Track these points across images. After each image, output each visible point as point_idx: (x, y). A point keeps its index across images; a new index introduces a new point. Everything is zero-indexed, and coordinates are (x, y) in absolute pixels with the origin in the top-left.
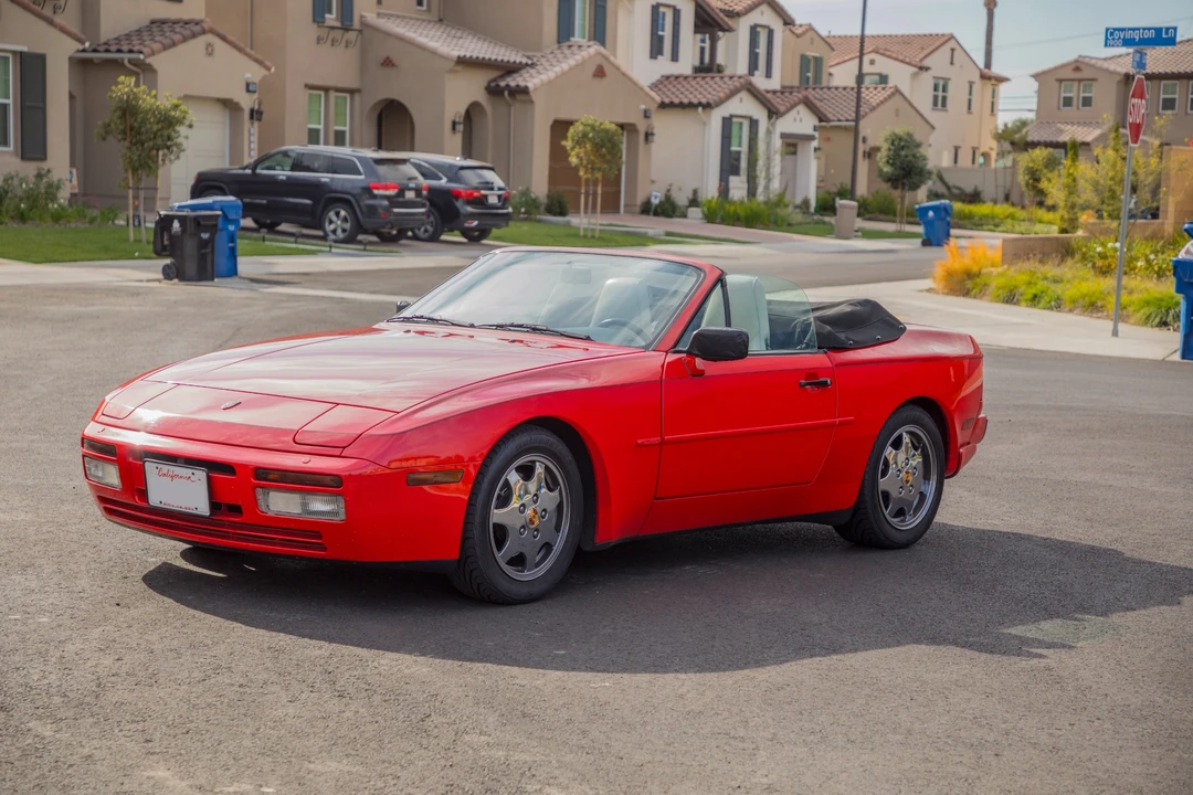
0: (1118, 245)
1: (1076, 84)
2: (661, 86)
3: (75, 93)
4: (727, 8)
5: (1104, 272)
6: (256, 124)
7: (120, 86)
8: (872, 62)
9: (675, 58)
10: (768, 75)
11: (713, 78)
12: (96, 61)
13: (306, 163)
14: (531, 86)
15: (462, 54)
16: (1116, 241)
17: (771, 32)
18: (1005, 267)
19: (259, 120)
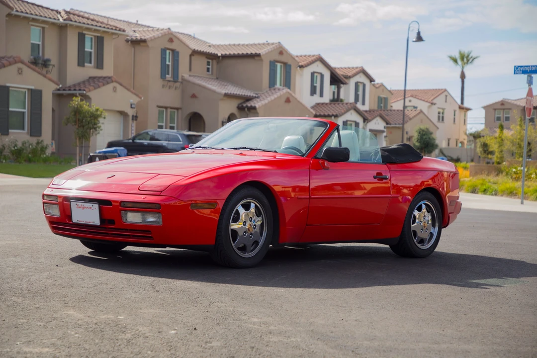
0: (522, 168)
1: (502, 111)
2: (315, 108)
3: (55, 109)
4: (345, 74)
5: (517, 179)
6: (135, 122)
7: (74, 102)
8: (410, 101)
9: (321, 95)
10: (363, 104)
11: (338, 104)
12: (64, 94)
13: (156, 137)
14: (257, 106)
15: (227, 92)
16: (522, 166)
17: (364, 86)
18: (471, 178)
19: (136, 120)
